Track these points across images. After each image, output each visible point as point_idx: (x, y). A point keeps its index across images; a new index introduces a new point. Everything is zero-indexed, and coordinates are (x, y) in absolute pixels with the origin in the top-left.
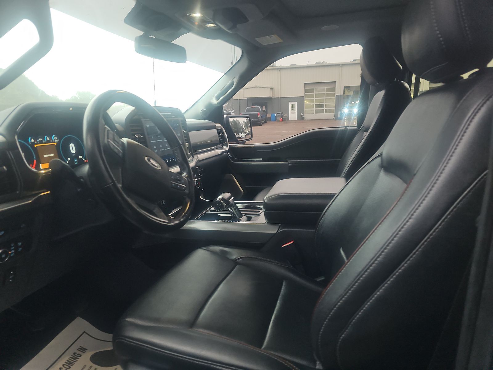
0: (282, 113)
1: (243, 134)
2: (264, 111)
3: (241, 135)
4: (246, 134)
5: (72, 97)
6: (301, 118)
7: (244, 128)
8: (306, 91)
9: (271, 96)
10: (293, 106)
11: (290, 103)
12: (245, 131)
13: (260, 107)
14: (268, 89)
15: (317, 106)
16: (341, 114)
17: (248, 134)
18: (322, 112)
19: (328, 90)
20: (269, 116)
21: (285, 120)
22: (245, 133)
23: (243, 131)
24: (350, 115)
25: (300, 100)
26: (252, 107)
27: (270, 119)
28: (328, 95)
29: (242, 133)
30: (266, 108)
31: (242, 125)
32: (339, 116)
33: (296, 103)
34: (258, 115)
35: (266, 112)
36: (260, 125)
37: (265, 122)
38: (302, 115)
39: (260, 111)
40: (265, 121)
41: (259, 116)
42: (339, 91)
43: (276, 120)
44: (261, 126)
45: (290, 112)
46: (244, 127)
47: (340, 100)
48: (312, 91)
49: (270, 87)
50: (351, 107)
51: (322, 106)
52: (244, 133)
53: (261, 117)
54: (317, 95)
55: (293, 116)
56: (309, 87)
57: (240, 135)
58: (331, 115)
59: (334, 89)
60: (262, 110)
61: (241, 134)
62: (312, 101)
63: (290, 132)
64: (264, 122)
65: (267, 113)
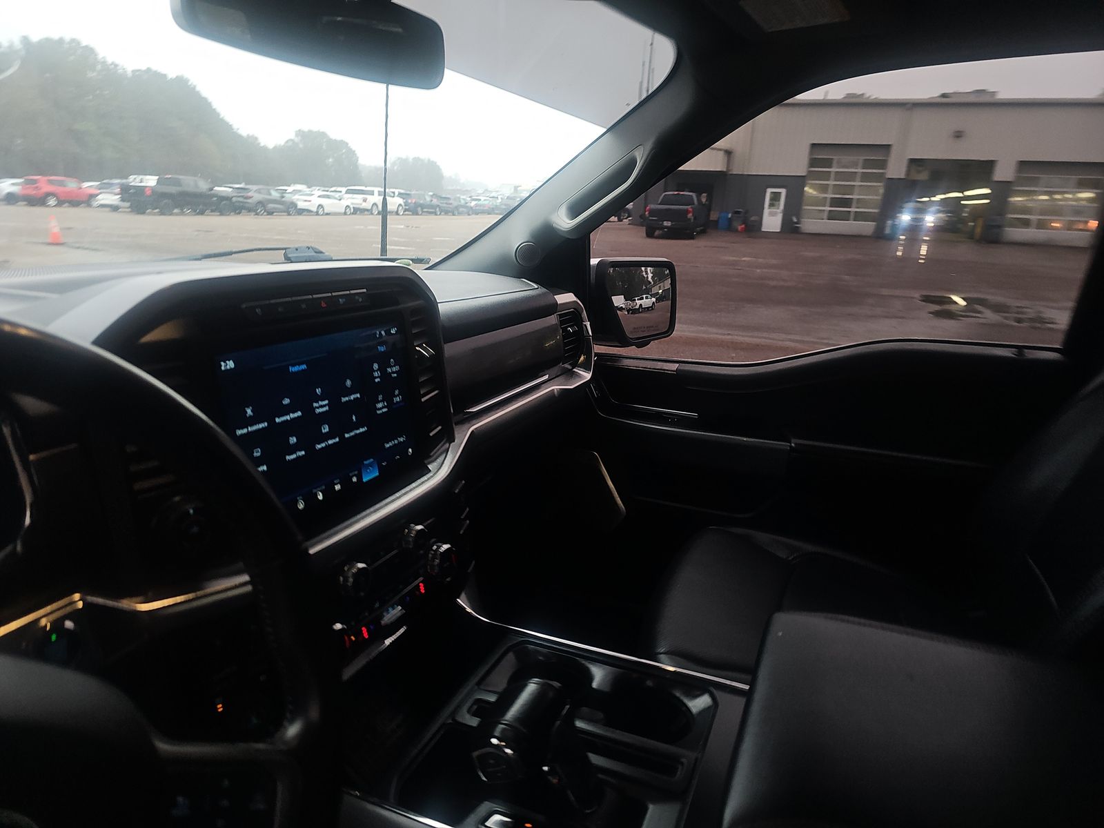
0: (746, 212)
1: (647, 298)
2: (703, 205)
3: (639, 302)
4: (654, 299)
5: (287, 142)
6: (790, 228)
7: (651, 281)
8: (813, 162)
9: (725, 170)
10: (776, 197)
11: (769, 191)
12: (654, 290)
13: (694, 195)
14: (719, 152)
15: (835, 202)
16: (894, 226)
17: (660, 299)
18: (845, 217)
19: (868, 164)
20: (714, 216)
21: (752, 228)
22: (652, 296)
23: (647, 291)
24: (914, 230)
25: (794, 185)
26: (676, 193)
27: (715, 225)
28: (865, 177)
29: (644, 296)
30: (710, 198)
31: (644, 273)
32: (888, 231)
33: (783, 191)
34: (687, 212)
35: (708, 208)
36: (692, 238)
37: (703, 232)
38: (795, 220)
39: (693, 204)
40: (701, 228)
41: (690, 215)
42: (896, 169)
43: (730, 228)
44: (692, 241)
45: (766, 211)
46: (650, 279)
47: (897, 192)
48: (828, 163)
49: (725, 148)
50: (921, 210)
51: (847, 203)
52: (649, 296)
53: (695, 219)
54: (839, 176)
55: (772, 221)
56: (821, 154)
57: (637, 301)
58: (868, 227)
59: (882, 164)
60: (699, 200)
61: (642, 299)
62: (824, 189)
63: (760, 260)
64: (701, 230)
65: (709, 210)
